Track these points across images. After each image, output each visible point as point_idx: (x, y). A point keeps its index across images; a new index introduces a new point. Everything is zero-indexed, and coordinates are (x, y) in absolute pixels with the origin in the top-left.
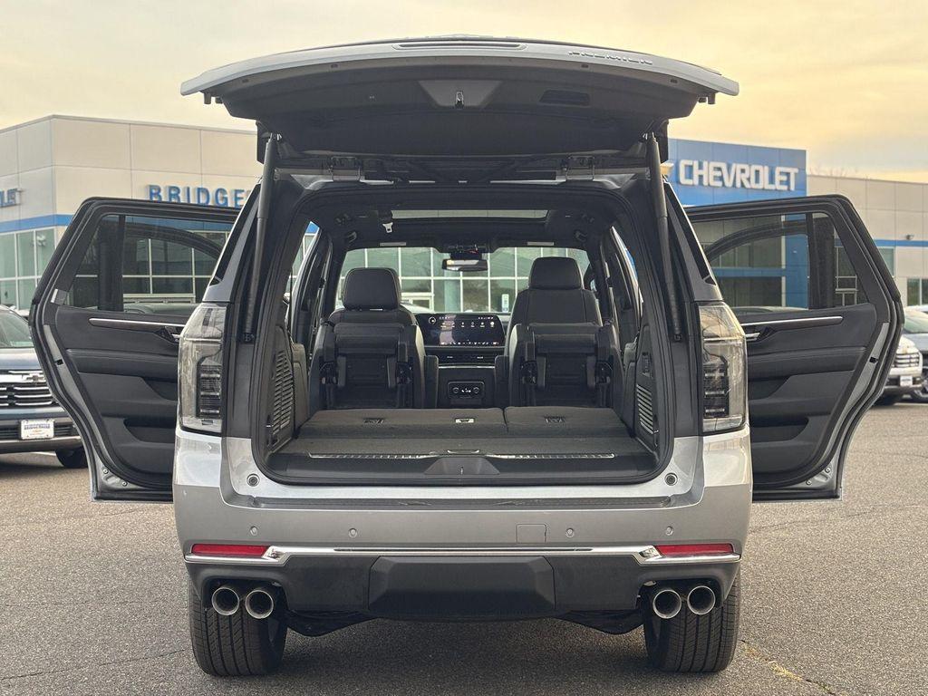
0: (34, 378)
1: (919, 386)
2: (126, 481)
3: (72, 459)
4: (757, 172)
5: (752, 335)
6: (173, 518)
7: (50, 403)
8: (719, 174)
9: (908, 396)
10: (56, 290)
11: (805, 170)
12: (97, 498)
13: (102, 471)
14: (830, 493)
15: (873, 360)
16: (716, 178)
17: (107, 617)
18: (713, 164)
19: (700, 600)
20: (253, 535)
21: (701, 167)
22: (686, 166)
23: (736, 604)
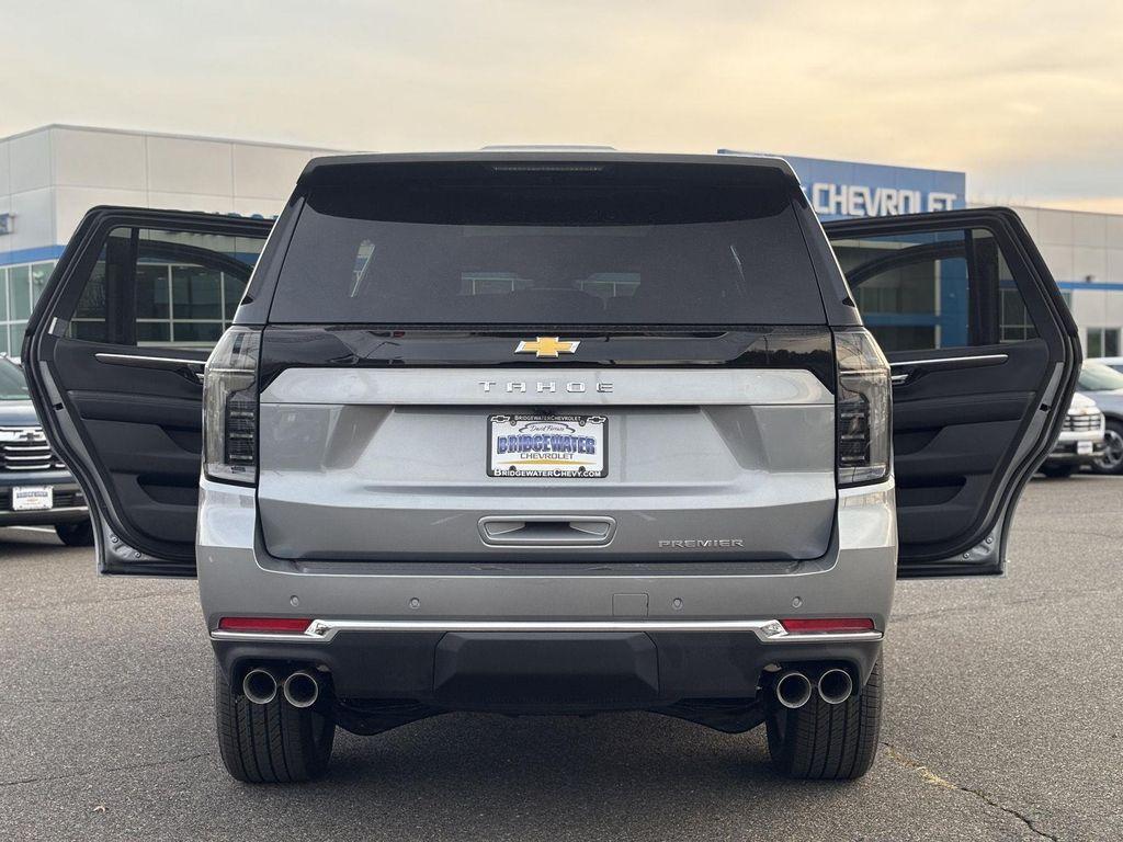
0: (29, 436)
1: (1100, 454)
2: (140, 552)
3: (75, 535)
4: (907, 199)
5: (899, 377)
6: (198, 604)
7: (48, 466)
8: (860, 200)
9: (1088, 467)
10: (55, 319)
11: (964, 196)
12: (105, 572)
13: (111, 539)
14: (991, 568)
15: (1044, 407)
16: (856, 206)
17: (117, 715)
18: (854, 189)
19: (833, 686)
20: (294, 606)
21: (838, 192)
22: (821, 191)
23: (878, 696)
